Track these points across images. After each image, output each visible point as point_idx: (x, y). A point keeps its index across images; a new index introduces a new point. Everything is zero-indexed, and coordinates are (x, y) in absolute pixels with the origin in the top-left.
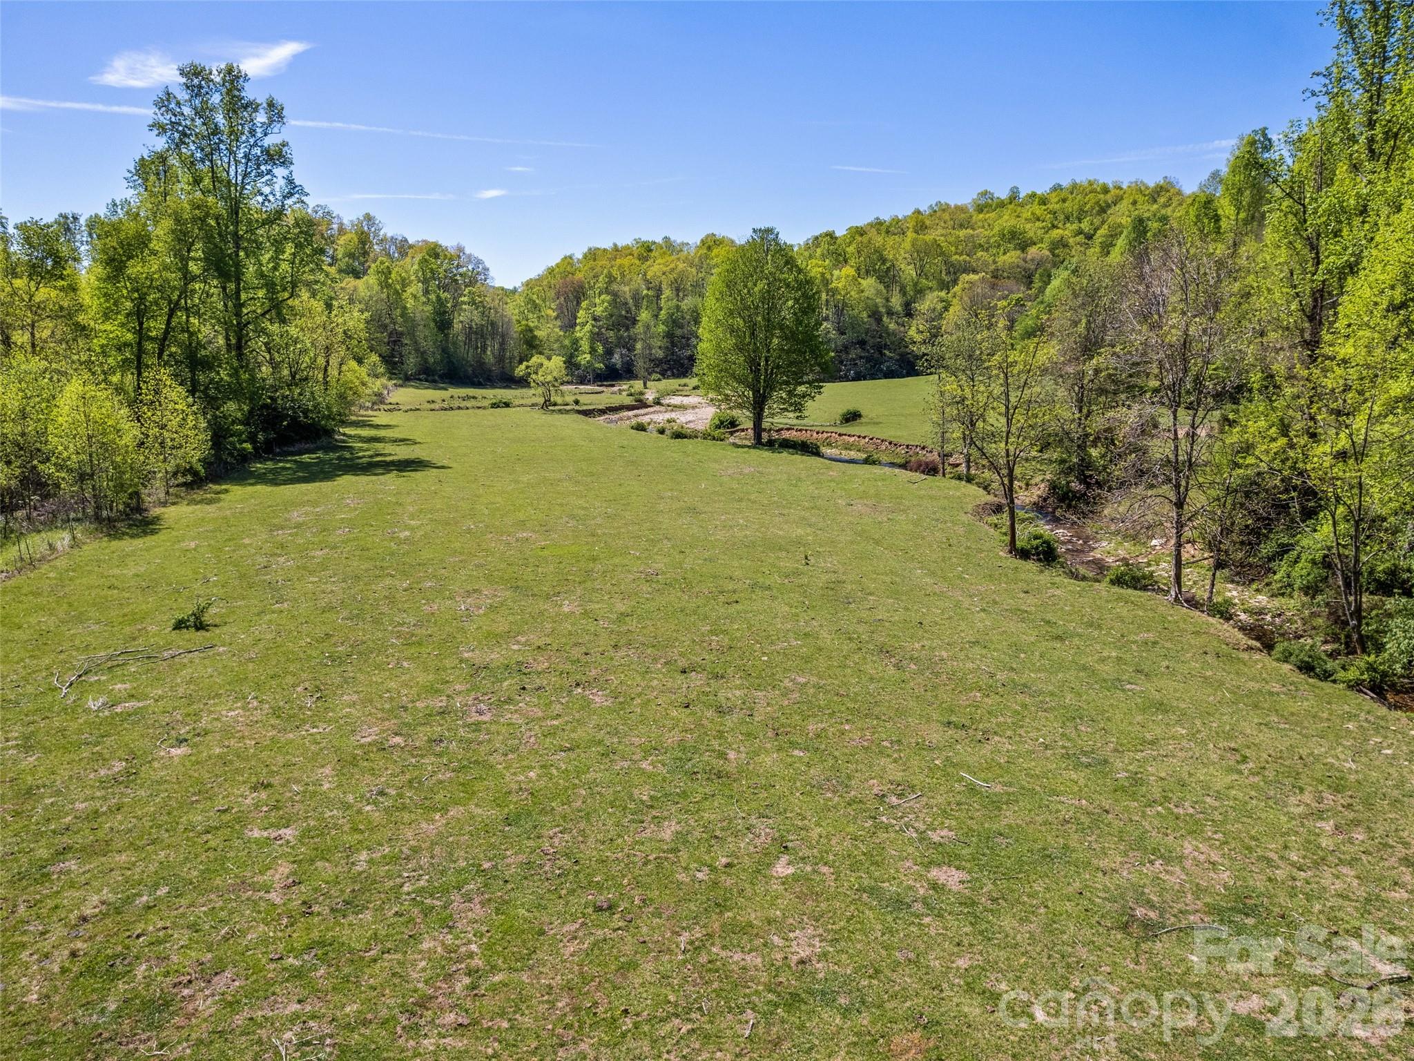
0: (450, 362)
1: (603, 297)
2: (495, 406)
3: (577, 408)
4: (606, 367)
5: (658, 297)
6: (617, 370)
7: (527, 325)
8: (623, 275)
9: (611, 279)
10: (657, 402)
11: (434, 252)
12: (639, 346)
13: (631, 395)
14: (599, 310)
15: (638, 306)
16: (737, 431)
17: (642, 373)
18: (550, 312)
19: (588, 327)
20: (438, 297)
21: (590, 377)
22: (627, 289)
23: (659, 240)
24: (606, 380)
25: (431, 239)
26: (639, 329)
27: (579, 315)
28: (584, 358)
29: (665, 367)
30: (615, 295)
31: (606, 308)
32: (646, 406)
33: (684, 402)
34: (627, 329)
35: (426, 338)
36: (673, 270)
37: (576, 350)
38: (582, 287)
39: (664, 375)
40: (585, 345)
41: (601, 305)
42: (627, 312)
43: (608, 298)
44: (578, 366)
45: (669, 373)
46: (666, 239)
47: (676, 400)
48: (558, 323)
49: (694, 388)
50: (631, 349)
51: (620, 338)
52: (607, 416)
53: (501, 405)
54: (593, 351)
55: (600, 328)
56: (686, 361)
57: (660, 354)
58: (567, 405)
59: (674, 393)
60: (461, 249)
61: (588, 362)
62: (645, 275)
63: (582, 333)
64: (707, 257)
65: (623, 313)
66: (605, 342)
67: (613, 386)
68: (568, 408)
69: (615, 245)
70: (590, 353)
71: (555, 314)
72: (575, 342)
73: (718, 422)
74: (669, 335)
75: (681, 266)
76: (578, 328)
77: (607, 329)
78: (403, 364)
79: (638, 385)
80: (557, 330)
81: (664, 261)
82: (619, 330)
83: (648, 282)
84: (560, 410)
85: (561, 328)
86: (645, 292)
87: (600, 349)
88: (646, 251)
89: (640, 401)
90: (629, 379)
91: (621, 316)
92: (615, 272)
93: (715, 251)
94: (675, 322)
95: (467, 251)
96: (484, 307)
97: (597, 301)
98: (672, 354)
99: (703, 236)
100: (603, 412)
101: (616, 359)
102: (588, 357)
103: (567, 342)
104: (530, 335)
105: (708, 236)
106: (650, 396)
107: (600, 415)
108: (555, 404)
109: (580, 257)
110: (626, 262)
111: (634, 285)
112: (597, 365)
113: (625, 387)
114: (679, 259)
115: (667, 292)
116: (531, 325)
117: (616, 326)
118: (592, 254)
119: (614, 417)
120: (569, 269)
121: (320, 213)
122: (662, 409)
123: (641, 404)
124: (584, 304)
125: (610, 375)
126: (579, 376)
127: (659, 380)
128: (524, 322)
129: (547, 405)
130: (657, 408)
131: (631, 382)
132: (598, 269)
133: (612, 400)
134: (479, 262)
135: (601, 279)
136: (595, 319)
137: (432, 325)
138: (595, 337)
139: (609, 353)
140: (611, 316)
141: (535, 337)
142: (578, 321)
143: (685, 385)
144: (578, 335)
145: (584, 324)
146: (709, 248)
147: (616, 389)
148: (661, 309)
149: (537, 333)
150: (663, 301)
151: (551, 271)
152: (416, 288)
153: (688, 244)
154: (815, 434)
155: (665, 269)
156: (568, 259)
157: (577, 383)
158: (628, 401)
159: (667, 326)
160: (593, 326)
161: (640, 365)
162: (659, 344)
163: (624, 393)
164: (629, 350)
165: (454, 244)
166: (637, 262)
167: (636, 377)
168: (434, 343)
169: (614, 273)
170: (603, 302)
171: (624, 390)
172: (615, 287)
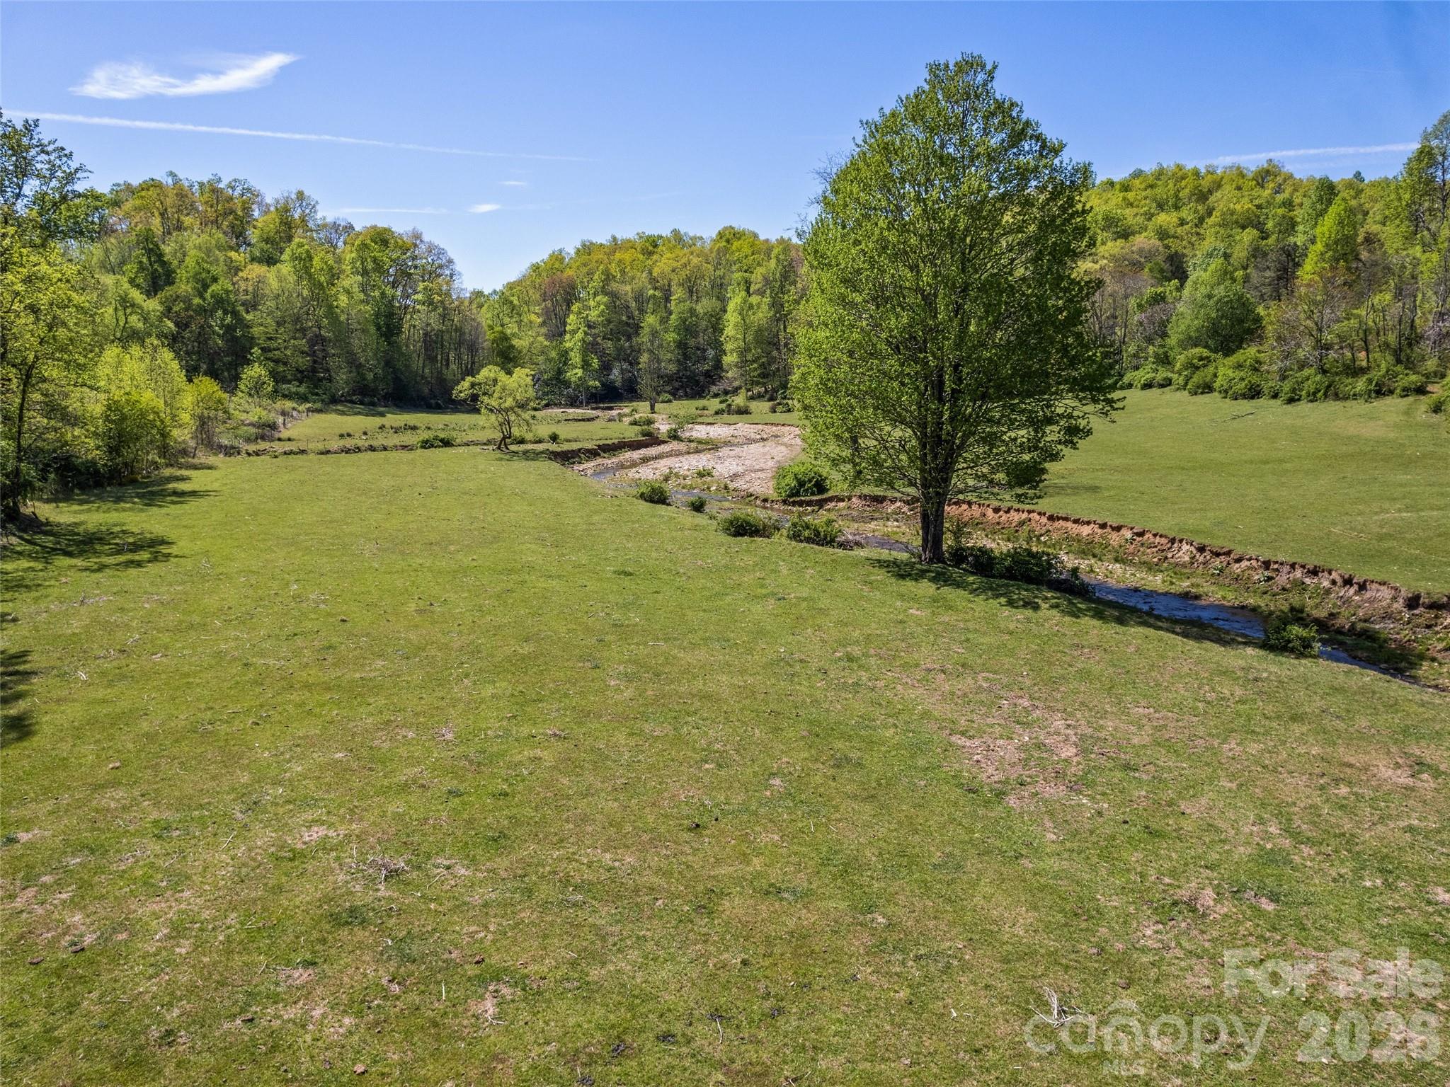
0: (397, 380)
1: (598, 298)
2: (427, 445)
3: (554, 447)
4: (603, 385)
5: (667, 299)
6: (616, 389)
7: (502, 332)
8: (623, 272)
9: (608, 278)
10: (674, 436)
11: (382, 238)
12: (644, 358)
13: (635, 423)
14: (594, 315)
15: (642, 311)
16: (831, 499)
17: (649, 392)
18: (533, 317)
19: (580, 335)
20: (383, 294)
21: (583, 397)
22: (628, 288)
23: (666, 232)
24: (602, 401)
25: (382, 224)
26: (644, 338)
27: (569, 321)
28: (575, 374)
29: (677, 384)
30: (614, 295)
31: (603, 311)
32: (657, 442)
33: (711, 435)
34: (629, 338)
35: (366, 346)
36: (685, 265)
37: (565, 364)
38: (572, 286)
39: (675, 395)
40: (576, 358)
41: (596, 308)
42: (629, 318)
43: (605, 299)
44: (567, 384)
45: (681, 392)
46: (676, 233)
47: (700, 432)
48: (544, 330)
49: (717, 413)
50: (634, 363)
51: (620, 350)
52: (599, 461)
53: (438, 443)
54: (586, 365)
55: (595, 336)
56: (702, 378)
57: (672, 368)
58: (540, 441)
59: (693, 421)
60: (417, 236)
61: (580, 379)
62: (650, 273)
63: (572, 342)
64: (726, 250)
65: (624, 318)
66: (602, 354)
67: (611, 409)
68: (540, 447)
69: (614, 239)
70: (583, 368)
71: (540, 320)
72: (564, 354)
73: (793, 484)
74: (681, 345)
75: (695, 260)
76: (568, 337)
77: (604, 338)
78: (330, 381)
79: (643, 409)
80: (541, 339)
81: (674, 255)
82: (620, 340)
83: (653, 281)
84: (525, 452)
85: (547, 336)
86: (651, 292)
87: (595, 363)
88: (651, 246)
89: (649, 434)
90: (631, 400)
91: (621, 322)
92: (614, 269)
93: (736, 244)
94: (688, 329)
95: (426, 238)
96: (445, 309)
97: (592, 303)
98: (685, 369)
99: (720, 228)
100: (593, 454)
101: (616, 375)
102: (580, 372)
103: (553, 354)
104: (505, 344)
105: (726, 228)
106: (663, 427)
107: (589, 459)
108: (522, 441)
109: (572, 252)
110: (627, 256)
111: (637, 285)
112: (591, 383)
113: (626, 410)
114: (692, 253)
115: (678, 293)
116: (509, 332)
117: (612, 336)
118: (587, 249)
119: (610, 461)
120: (557, 265)
121: (238, 191)
122: (682, 446)
123: (651, 439)
124: (575, 307)
125: (608, 396)
126: (568, 396)
127: (669, 401)
128: (498, 328)
129: (505, 443)
130: (674, 445)
131: (634, 404)
132: (593, 264)
133: (608, 433)
134: (441, 252)
135: (596, 277)
136: (589, 327)
137: (372, 329)
138: (590, 347)
139: (606, 367)
140: (609, 321)
141: (513, 347)
142: (568, 328)
143: (704, 408)
144: (568, 345)
145: (574, 332)
146: (728, 241)
147: (615, 413)
148: (671, 313)
149: (515, 342)
150: (673, 303)
151: (536, 268)
152: (351, 281)
153: (701, 238)
154: (990, 512)
155: (675, 264)
156: (558, 257)
157: (566, 406)
158: (632, 434)
159: (679, 334)
160: (586, 334)
161: (645, 382)
162: (669, 356)
163: (627, 420)
164: (631, 364)
165: (409, 228)
166: (641, 257)
167: (640, 398)
168: (375, 355)
169: (612, 271)
170: (599, 304)
171: (625, 415)
172: (614, 286)
